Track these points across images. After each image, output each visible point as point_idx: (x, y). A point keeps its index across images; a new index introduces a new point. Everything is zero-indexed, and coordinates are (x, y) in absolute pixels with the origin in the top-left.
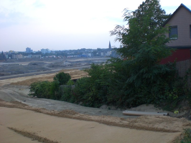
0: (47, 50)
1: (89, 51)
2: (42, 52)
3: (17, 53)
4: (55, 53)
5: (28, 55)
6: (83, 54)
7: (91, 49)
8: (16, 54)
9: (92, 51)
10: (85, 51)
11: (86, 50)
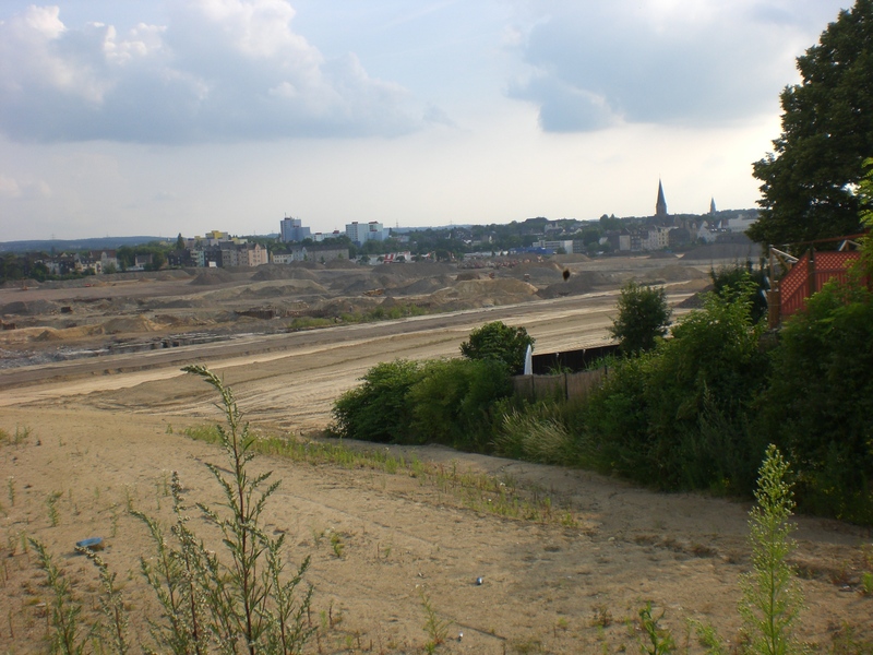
0: (372, 226)
1: (560, 231)
2: (349, 236)
3: (242, 242)
4: (406, 239)
5: (291, 253)
6: (535, 245)
7: (574, 221)
8: (240, 248)
9: (579, 230)
10: (542, 230)
11: (548, 227)
